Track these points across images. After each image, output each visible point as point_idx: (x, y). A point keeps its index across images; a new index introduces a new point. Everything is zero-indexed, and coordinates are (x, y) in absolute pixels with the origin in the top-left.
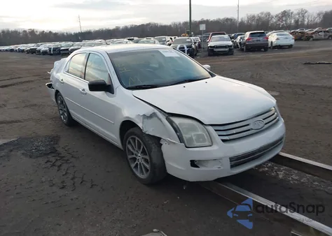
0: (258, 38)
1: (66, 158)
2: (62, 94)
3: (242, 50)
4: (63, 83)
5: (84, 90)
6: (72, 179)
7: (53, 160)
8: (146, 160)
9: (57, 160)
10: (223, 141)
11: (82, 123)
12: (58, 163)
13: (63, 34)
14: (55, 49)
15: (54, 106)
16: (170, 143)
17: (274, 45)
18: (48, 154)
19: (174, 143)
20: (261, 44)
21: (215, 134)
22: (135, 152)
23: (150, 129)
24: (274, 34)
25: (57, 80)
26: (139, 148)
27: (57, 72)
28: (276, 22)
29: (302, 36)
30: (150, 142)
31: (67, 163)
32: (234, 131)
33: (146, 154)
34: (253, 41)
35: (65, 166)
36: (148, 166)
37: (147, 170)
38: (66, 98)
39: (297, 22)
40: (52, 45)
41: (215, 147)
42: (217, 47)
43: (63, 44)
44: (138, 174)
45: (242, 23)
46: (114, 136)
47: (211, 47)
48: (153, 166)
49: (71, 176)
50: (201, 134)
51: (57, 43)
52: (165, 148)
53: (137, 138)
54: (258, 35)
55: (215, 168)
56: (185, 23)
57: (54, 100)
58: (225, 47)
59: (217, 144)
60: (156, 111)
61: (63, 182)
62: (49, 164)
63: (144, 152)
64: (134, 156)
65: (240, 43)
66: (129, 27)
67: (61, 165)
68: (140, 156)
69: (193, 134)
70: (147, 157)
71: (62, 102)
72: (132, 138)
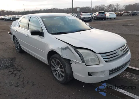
0: (102, 15)
1: (19, 70)
2: (17, 38)
3: (95, 20)
4: (17, 32)
5: (28, 35)
6: (22, 81)
7: (12, 70)
8: (62, 71)
9: (14, 71)
10: (106, 61)
11: (27, 51)
12: (15, 72)
13: (17, 12)
14: (13, 18)
15: (13, 43)
16: (76, 63)
17: (108, 18)
18: (10, 67)
19: (79, 63)
20: (103, 17)
21: (101, 58)
22: (56, 67)
23: (65, 55)
24: (108, 13)
25: (14, 31)
26: (59, 65)
27: (14, 27)
28: (107, 9)
29: (119, 14)
30: (64, 62)
31: (19, 72)
32: (111, 56)
33: (62, 68)
34: (100, 16)
35: (18, 74)
36: (63, 74)
37: (62, 76)
38: (18, 39)
39: (115, 9)
40: (12, 16)
41: (101, 65)
42: (85, 18)
43: (17, 16)
44: (57, 78)
45: (93, 9)
46: (44, 59)
47: (82, 18)
48: (66, 74)
49: (21, 80)
50: (93, 58)
51: (14, 16)
52: (73, 65)
53: (57, 60)
54: (102, 13)
55: (101, 76)
56: (70, 9)
57: (13, 40)
58: (88, 18)
59: (102, 63)
60: (68, 46)
61: (17, 83)
62: (10, 73)
63: (61, 67)
64: (55, 69)
65: (94, 17)
66: (46, 10)
67: (16, 73)
68: (58, 69)
69: (89, 58)
70: (63, 70)
71: (17, 41)
72: (54, 60)
